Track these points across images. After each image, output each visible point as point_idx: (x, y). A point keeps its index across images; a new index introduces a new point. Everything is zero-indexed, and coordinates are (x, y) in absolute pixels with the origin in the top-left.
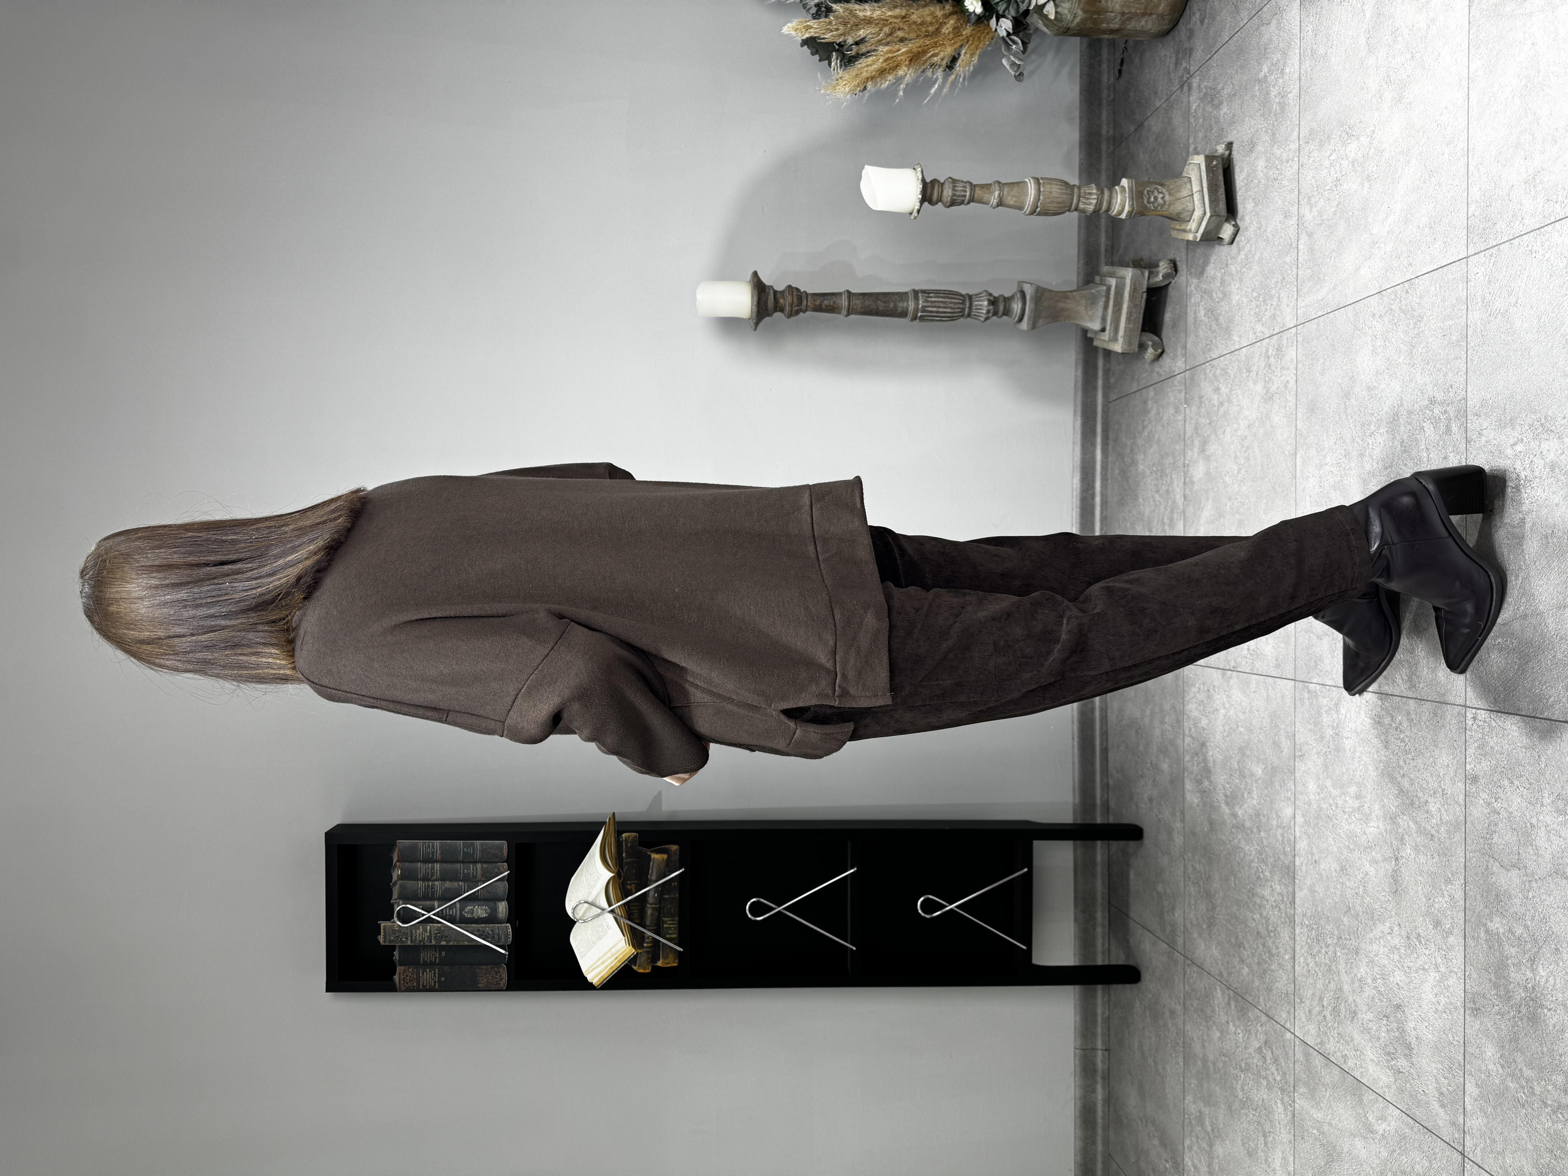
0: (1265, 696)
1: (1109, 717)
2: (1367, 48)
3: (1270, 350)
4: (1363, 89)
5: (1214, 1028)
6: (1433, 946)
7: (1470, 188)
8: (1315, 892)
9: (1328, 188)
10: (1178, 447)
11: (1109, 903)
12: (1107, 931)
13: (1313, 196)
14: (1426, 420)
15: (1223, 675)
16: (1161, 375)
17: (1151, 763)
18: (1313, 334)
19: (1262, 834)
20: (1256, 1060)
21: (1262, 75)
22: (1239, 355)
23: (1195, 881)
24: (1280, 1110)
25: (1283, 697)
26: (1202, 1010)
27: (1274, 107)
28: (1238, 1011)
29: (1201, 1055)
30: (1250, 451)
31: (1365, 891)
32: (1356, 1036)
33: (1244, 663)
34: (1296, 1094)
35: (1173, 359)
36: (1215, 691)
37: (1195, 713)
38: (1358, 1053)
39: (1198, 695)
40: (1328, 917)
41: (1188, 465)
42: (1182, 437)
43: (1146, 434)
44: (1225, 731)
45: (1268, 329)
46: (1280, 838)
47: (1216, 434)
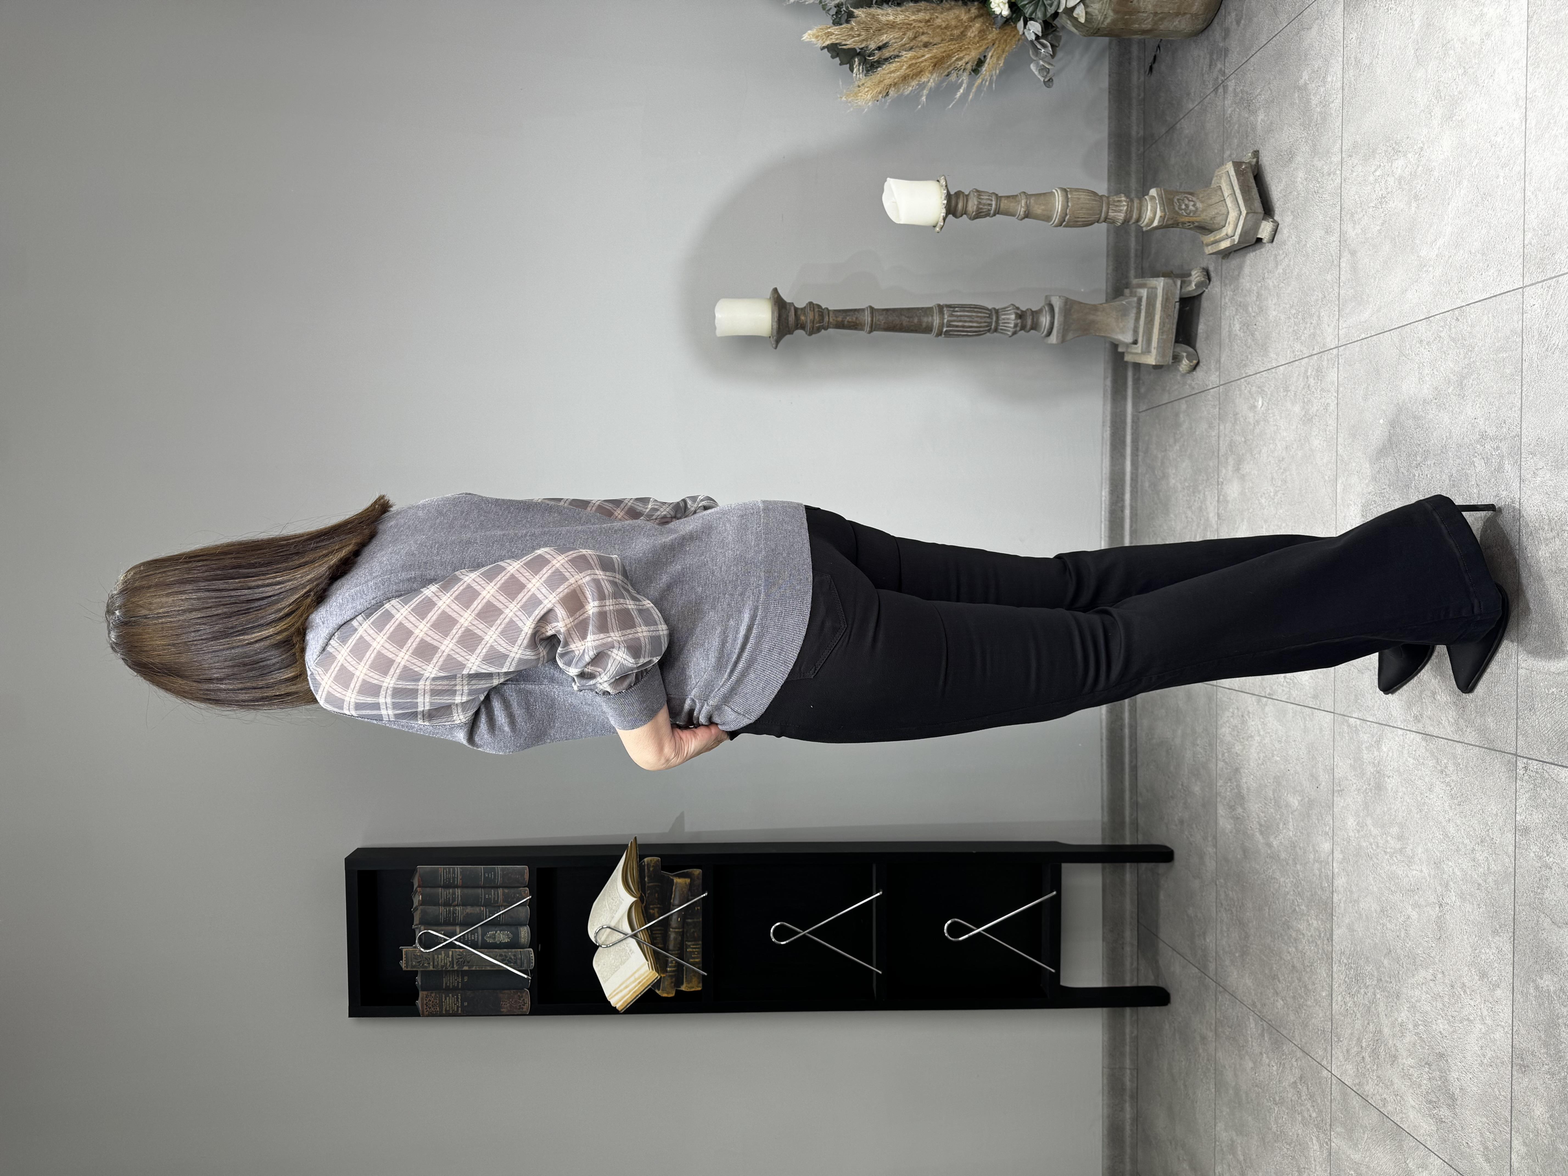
0: (1302, 727)
1: (1138, 734)
2: (1416, 59)
3: (1309, 371)
4: (1411, 103)
5: (1247, 1057)
6: (1478, 997)
7: (1527, 214)
8: (1353, 930)
9: (1372, 205)
10: (1211, 464)
11: (1138, 922)
12: (1135, 949)
13: (1357, 212)
14: (1476, 454)
15: (1259, 701)
16: (1193, 388)
17: (1182, 785)
18: (1356, 357)
19: (1298, 867)
20: (1290, 1094)
21: (1302, 82)
22: (1276, 373)
23: (1227, 908)
24: (1315, 1148)
25: (1321, 729)
26: (1234, 1039)
27: (1315, 116)
28: (1272, 1044)
29: (1234, 1084)
30: (1288, 473)
31: (1407, 934)
32: (1396, 1081)
33: (1280, 691)
34: (1332, 1133)
35: (1206, 373)
36: (1249, 717)
37: (1228, 738)
38: (1399, 1098)
39: (1232, 720)
40: (1367, 958)
41: (1222, 483)
42: (1216, 454)
43: (1178, 448)
44: (1259, 758)
45: (1308, 348)
46: (1317, 872)
47: (1251, 453)
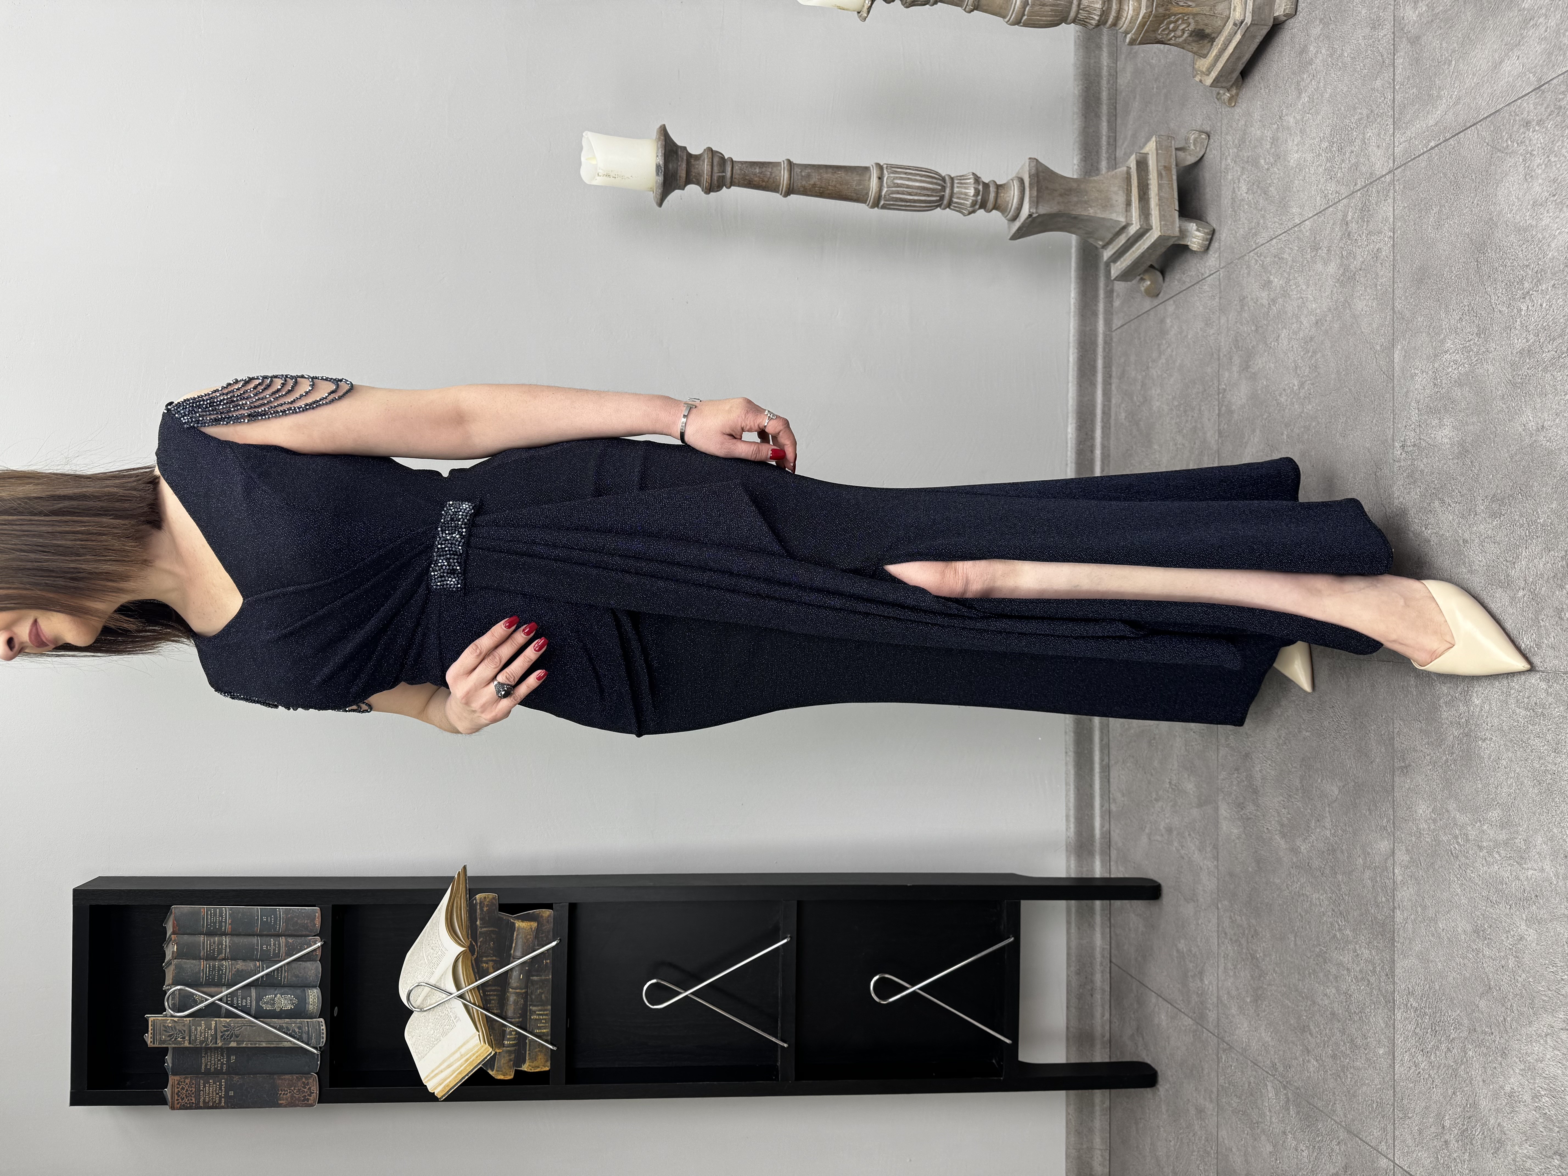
1: (1110, 726)
3: (1350, 214)
5: (1263, 1137)
8: (1428, 961)
10: (1209, 370)
11: (1111, 962)
12: (1108, 997)
16: (1184, 283)
17: (1170, 783)
18: (1421, 175)
19: (1340, 877)
22: (1300, 231)
23: (1234, 939)
26: (1244, 1113)
28: (1301, 1120)
30: (1319, 354)
31: (1519, 963)
35: (1202, 258)
42: (1215, 356)
43: (1164, 361)
44: (1280, 737)
45: (1347, 186)
46: (1369, 883)
47: (1265, 343)
